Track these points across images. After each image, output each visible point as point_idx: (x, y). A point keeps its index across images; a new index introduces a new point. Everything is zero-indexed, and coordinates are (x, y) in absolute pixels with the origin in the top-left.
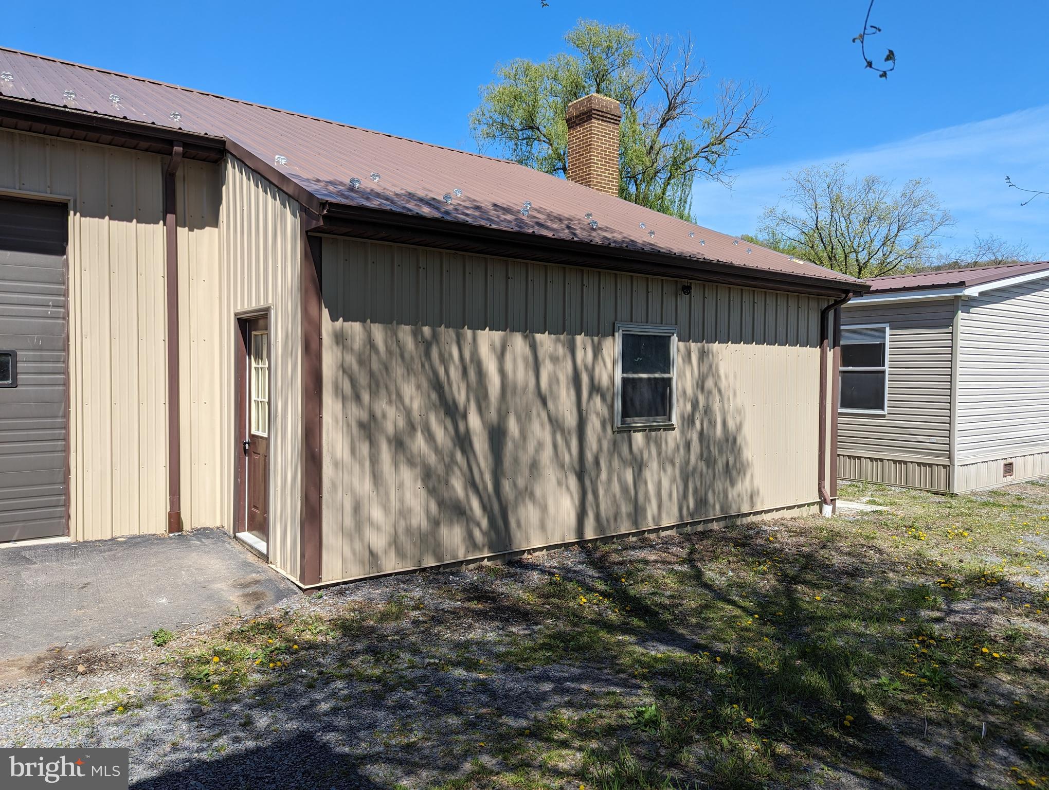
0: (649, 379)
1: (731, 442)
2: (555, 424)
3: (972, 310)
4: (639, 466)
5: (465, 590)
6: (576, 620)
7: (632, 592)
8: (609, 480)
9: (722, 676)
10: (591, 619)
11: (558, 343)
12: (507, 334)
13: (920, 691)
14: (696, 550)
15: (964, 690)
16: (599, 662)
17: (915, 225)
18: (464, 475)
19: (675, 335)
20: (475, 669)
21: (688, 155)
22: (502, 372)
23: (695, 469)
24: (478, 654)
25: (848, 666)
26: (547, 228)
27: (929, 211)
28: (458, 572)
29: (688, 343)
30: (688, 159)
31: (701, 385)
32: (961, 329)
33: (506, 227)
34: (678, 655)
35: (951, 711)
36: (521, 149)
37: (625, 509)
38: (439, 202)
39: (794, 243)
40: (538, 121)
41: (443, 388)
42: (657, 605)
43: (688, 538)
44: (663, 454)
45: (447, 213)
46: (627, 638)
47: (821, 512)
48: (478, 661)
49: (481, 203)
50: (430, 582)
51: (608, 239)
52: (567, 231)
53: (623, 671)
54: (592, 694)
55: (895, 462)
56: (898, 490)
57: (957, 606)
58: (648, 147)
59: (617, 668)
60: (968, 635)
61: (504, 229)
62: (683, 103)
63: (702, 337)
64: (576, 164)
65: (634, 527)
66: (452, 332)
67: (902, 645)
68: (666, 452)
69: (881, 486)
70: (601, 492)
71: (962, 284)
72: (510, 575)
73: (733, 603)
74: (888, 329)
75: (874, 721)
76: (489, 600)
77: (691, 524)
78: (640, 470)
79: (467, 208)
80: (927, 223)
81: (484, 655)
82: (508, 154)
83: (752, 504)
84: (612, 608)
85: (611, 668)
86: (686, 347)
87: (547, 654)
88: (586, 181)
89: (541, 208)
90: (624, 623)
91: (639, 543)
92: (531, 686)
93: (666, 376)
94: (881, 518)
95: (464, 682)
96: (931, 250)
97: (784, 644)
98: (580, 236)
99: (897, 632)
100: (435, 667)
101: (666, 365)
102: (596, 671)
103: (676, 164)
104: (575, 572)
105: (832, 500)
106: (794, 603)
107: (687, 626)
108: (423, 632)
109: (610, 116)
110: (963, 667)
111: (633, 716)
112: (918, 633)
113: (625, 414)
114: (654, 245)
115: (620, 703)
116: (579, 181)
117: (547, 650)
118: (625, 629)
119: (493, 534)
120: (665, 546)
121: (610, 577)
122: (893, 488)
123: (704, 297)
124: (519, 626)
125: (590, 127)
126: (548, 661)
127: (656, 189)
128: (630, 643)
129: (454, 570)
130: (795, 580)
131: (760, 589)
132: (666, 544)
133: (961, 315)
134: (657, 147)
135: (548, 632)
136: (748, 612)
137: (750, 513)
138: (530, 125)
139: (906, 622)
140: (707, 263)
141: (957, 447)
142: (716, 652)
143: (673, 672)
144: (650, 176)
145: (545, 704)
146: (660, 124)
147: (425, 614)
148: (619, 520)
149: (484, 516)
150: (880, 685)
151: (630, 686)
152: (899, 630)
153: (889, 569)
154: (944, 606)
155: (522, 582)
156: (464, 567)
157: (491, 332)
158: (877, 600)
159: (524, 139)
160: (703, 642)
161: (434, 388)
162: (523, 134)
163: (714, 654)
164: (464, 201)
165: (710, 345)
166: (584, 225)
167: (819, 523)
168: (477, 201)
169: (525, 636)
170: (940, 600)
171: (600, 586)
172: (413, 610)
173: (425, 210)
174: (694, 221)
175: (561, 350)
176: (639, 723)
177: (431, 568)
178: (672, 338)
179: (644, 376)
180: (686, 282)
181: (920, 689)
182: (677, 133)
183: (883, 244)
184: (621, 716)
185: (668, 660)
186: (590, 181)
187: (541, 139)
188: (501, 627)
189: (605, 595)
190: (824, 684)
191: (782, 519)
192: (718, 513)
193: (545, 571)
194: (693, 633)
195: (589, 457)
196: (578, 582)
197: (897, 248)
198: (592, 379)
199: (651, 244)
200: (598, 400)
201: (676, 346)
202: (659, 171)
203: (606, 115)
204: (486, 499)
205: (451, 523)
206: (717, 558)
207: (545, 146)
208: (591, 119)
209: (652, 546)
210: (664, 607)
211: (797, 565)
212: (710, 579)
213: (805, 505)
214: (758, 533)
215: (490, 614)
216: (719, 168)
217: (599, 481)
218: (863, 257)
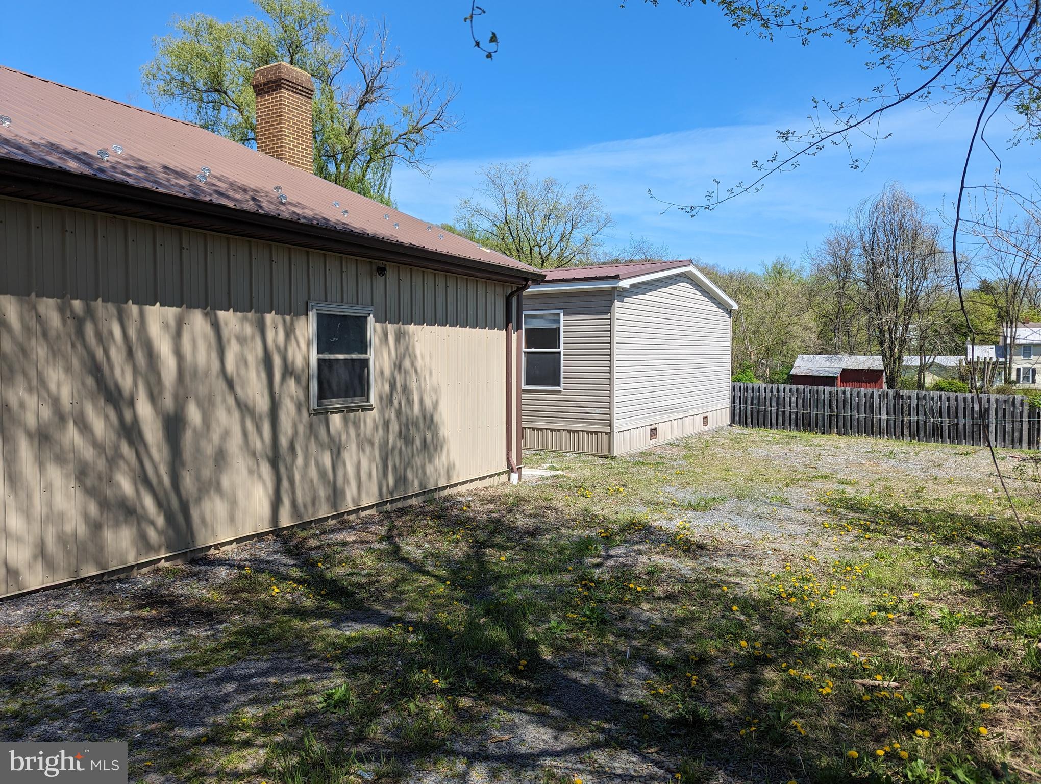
0: (346, 360)
1: (429, 421)
2: (244, 408)
3: (625, 300)
4: (337, 450)
5: (135, 597)
6: (267, 611)
7: (329, 575)
8: (306, 465)
9: (413, 645)
10: (284, 609)
11: (245, 323)
12: (183, 311)
13: (581, 629)
14: (395, 527)
15: (615, 622)
16: (289, 651)
17: (585, 225)
18: (132, 470)
19: (371, 316)
20: (144, 683)
21: (387, 140)
22: (178, 353)
23: (393, 448)
24: (149, 665)
25: (524, 616)
26: (228, 197)
27: (595, 213)
28: (127, 578)
29: (384, 325)
30: (386, 145)
31: (398, 366)
32: (617, 316)
33: (177, 192)
34: (373, 630)
35: (604, 642)
36: (206, 113)
37: (322, 493)
38: (91, 157)
39: (488, 234)
40: (226, 84)
41: (102, 371)
42: (353, 585)
43: (388, 515)
44: (362, 435)
45: (101, 170)
46: (321, 622)
47: (509, 480)
48: (148, 673)
49: (148, 164)
50: (91, 593)
51: (298, 215)
52: (251, 203)
53: (315, 657)
54: (280, 686)
55: (569, 431)
56: (572, 456)
57: (613, 552)
58: (347, 127)
59: (309, 654)
60: (619, 575)
61: (174, 193)
62: (381, 87)
63: (399, 319)
64: (265, 134)
65: (333, 510)
66: (111, 308)
67: (569, 591)
68: (365, 434)
69: (558, 454)
70: (297, 477)
71: (617, 277)
72: (192, 575)
73: (427, 573)
74: (562, 315)
75: (544, 661)
76: (165, 604)
77: (391, 502)
78: (339, 452)
79: (129, 167)
80: (594, 224)
81: (155, 666)
82: (191, 116)
83: (449, 478)
84: (307, 594)
85: (302, 656)
86: (383, 328)
87: (232, 653)
88: (277, 153)
89: (222, 176)
90: (318, 608)
91: (339, 526)
92: (213, 691)
93: (363, 356)
94: (558, 481)
95: (129, 699)
96: (597, 247)
97: (471, 605)
98: (266, 209)
99: (565, 579)
100: (92, 688)
101: (363, 346)
102: (286, 662)
103: (376, 148)
104: (268, 562)
105: (518, 469)
106: (482, 565)
107: (383, 601)
108: (79, 651)
109: (302, 89)
110: (615, 603)
111: (322, 700)
112: (582, 579)
113: (322, 395)
114: (347, 225)
115: (310, 689)
116: (270, 153)
117: (232, 648)
118: (320, 613)
119: (171, 532)
120: (365, 526)
121: (307, 564)
122: (568, 455)
123: (399, 279)
124: (200, 627)
125: (280, 97)
126: (233, 659)
127: (355, 170)
128: (325, 627)
129: (122, 576)
130: (484, 544)
131: (453, 557)
132: (366, 522)
133: (617, 303)
134: (356, 128)
135: (233, 629)
136: (441, 580)
137: (447, 486)
138: (216, 86)
139: (573, 570)
140: (400, 245)
141: (615, 416)
142: (409, 622)
143: (367, 648)
144: (350, 157)
145: (226, 707)
146: (358, 105)
147: (82, 631)
148: (317, 504)
149: (159, 514)
150: (550, 629)
151: (322, 671)
152: (567, 578)
153: (562, 526)
154: (603, 553)
155: (207, 580)
156: (135, 571)
157: (162, 308)
158: (551, 554)
159: (209, 102)
160: (397, 615)
161: (91, 372)
162: (208, 96)
163: (406, 624)
164: (125, 159)
165: (406, 326)
166: (271, 197)
167: (508, 490)
168: (143, 161)
169: (208, 637)
170: (600, 547)
171: (296, 573)
172: (66, 628)
173: (69, 165)
174: (394, 206)
175: (248, 330)
176: (329, 705)
177: (92, 577)
178: (368, 318)
179: (341, 356)
180: (380, 264)
181: (581, 626)
182: (377, 116)
183: (561, 240)
184: (311, 703)
185: (363, 638)
186: (282, 154)
187: (230, 104)
188: (178, 632)
189: (299, 582)
190: (504, 636)
191: (475, 490)
192: (416, 488)
193: (234, 565)
194: (389, 607)
195: (284, 442)
196: (271, 572)
197: (571, 244)
198: (284, 359)
199: (344, 224)
200: (292, 383)
201: (373, 329)
202: (358, 153)
203: (297, 86)
204: (161, 494)
205: (117, 525)
206: (414, 532)
207: (235, 114)
208: (280, 89)
209: (351, 527)
210: (360, 586)
211: (487, 531)
212: (407, 553)
213: (495, 474)
214: (454, 504)
215: (165, 619)
216: (417, 157)
217: (295, 467)
218: (544, 250)
